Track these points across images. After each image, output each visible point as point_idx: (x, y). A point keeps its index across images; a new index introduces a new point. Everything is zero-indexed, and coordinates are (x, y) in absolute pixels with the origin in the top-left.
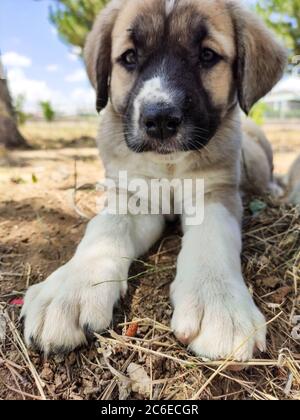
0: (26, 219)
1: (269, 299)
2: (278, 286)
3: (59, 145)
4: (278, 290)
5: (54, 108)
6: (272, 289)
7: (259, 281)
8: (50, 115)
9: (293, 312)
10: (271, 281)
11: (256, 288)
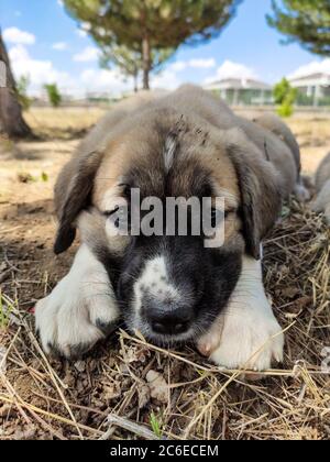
0: (40, 222)
1: (288, 310)
2: (297, 296)
3: (67, 136)
4: (296, 302)
5: (61, 91)
6: (291, 300)
7: (278, 291)
8: (56, 99)
9: (311, 323)
10: (290, 291)
11: (276, 299)
